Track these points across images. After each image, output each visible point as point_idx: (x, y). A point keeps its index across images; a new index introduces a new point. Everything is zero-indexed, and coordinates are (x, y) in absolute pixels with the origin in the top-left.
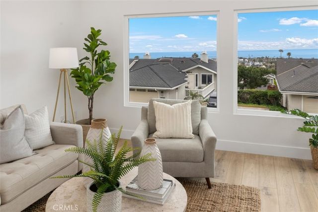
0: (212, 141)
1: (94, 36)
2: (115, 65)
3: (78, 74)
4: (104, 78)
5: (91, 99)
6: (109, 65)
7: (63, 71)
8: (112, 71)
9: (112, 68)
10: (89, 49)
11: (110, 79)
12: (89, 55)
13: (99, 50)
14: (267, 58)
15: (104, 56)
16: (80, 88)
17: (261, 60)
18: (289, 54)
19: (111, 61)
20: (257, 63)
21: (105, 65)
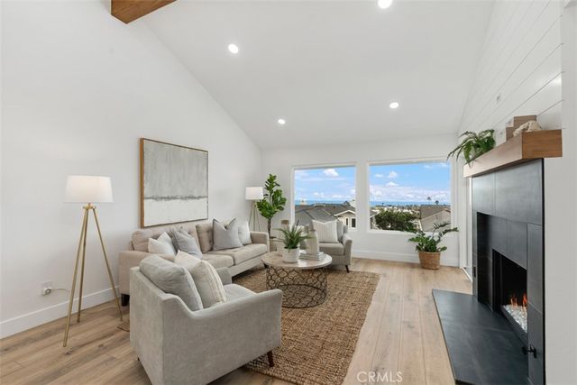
0: (349, 242)
1: (271, 180)
2: (285, 200)
3: (261, 205)
4: (278, 208)
5: (269, 222)
6: (281, 199)
7: (254, 201)
8: (284, 203)
9: (283, 201)
10: (268, 188)
11: (282, 209)
12: (268, 192)
13: (275, 189)
14: (415, 206)
15: (278, 193)
16: (262, 215)
17: (409, 208)
18: (437, 202)
19: (283, 196)
20: (405, 211)
21: (279, 199)
